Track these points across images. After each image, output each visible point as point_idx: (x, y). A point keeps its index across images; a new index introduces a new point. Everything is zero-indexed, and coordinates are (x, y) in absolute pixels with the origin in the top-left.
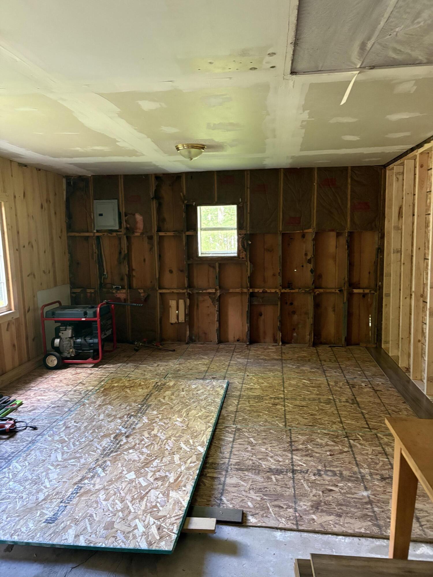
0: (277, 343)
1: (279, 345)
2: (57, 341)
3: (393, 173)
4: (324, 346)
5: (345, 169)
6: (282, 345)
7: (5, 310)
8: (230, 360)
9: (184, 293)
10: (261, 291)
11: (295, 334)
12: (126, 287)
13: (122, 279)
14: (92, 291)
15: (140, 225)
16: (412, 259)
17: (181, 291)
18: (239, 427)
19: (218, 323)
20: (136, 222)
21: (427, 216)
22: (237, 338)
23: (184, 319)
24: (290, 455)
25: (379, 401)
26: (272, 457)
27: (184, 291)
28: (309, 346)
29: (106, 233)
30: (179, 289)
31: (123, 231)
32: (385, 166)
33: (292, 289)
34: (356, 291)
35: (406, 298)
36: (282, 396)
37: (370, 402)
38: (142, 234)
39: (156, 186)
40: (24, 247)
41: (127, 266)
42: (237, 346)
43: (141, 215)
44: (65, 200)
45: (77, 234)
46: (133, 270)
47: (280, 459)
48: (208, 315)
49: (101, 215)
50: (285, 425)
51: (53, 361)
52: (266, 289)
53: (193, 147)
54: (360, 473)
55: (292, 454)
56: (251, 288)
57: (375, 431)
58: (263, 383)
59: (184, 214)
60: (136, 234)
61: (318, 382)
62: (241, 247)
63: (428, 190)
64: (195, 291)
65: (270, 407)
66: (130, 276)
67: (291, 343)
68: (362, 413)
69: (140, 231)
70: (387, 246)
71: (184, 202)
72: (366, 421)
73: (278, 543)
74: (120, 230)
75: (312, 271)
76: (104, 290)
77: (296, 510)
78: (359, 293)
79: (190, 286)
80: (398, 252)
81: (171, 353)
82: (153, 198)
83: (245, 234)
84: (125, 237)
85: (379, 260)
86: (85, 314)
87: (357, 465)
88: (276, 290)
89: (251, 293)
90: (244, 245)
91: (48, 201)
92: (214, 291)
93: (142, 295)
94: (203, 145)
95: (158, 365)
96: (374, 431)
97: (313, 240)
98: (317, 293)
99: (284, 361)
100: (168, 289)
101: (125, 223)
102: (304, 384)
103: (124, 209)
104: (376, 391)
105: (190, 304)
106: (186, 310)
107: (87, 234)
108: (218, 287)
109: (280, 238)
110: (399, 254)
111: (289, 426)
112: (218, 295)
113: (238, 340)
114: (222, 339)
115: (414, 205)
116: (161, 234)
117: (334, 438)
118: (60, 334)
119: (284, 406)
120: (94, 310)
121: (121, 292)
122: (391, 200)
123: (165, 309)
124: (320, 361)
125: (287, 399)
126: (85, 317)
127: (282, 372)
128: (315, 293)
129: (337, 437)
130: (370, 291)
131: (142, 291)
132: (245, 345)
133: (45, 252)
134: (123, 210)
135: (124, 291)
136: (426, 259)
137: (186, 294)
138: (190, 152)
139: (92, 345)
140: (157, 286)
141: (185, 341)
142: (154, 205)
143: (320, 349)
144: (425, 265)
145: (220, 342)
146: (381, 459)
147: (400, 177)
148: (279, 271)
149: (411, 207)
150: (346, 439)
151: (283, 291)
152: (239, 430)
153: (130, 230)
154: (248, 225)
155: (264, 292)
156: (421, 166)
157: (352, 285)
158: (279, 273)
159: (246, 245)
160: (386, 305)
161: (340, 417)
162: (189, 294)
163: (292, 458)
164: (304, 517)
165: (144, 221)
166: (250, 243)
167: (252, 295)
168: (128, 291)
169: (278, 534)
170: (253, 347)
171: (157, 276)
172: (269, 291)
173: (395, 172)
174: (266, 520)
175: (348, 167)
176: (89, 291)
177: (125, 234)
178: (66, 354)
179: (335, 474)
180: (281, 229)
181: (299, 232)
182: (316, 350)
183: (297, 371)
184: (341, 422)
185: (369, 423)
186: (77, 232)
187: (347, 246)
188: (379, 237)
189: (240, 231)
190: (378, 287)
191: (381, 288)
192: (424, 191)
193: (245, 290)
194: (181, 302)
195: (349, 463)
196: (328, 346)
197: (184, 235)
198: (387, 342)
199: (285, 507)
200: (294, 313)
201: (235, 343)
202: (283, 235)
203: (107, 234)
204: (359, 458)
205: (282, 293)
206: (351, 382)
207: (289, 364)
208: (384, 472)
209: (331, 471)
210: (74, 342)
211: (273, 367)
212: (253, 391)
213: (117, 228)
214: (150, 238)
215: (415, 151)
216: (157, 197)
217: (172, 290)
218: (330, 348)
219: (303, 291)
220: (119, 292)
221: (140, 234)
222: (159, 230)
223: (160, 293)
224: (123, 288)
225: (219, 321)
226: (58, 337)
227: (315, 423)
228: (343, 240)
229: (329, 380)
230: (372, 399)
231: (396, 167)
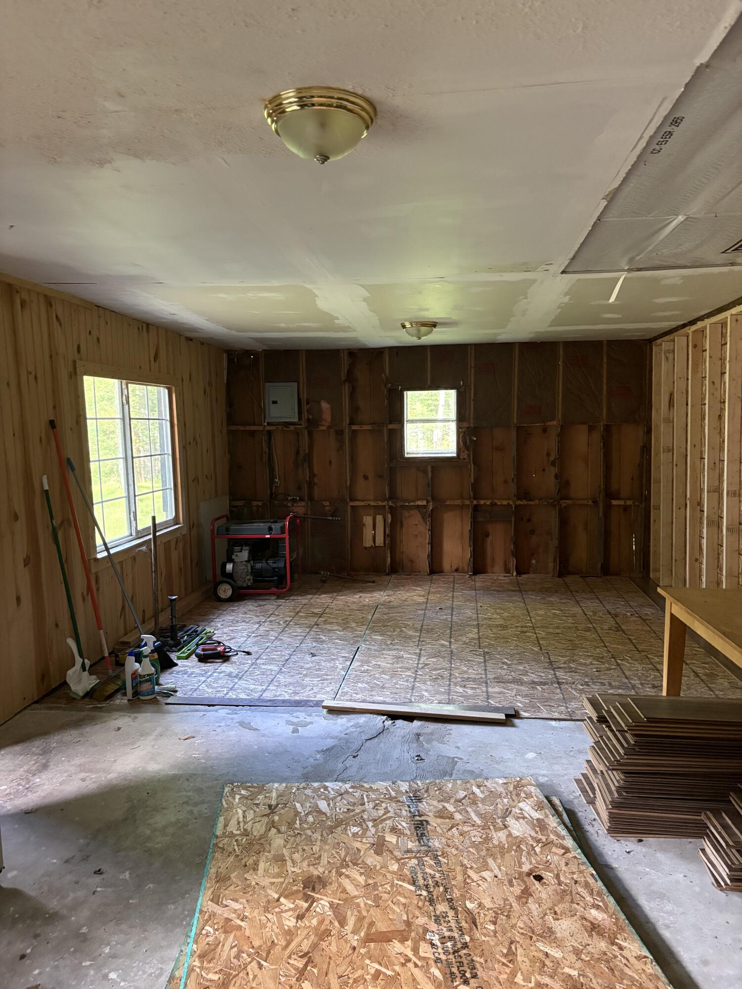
0: (509, 573)
1: (513, 576)
2: (229, 567)
3: (661, 350)
4: (573, 576)
5: (600, 343)
6: (516, 576)
7: (173, 524)
8: (453, 592)
9: (384, 506)
10: (488, 503)
11: (534, 561)
12: (306, 498)
13: (299, 488)
14: (260, 504)
15: (327, 416)
16: (686, 459)
17: (380, 503)
18: (486, 650)
19: (430, 546)
20: (321, 411)
21: (703, 406)
22: (454, 567)
23: (382, 541)
24: (552, 672)
25: (649, 629)
26: (532, 673)
27: (383, 504)
28: (553, 576)
29: (280, 427)
30: (377, 500)
31: (304, 424)
32: (650, 341)
33: (531, 500)
34: (614, 502)
35: (680, 508)
36: (531, 625)
37: (638, 629)
38: (329, 427)
39: (350, 365)
40: (190, 444)
41: (308, 470)
42: (456, 577)
43: (328, 402)
44: (225, 382)
45: (241, 428)
46: (314, 475)
47: (543, 675)
48: (416, 536)
49: (275, 402)
50: (541, 649)
51: (225, 591)
52: (496, 501)
53: (424, 324)
54: (630, 683)
55: (554, 671)
56: (475, 499)
57: (646, 653)
58: (503, 613)
59: (386, 401)
60: (322, 428)
61: (573, 612)
62: (462, 444)
63: (703, 376)
64: (400, 504)
65: (519, 634)
66: (311, 484)
67: (529, 573)
68: (629, 639)
69: (327, 424)
70: (655, 444)
71: (386, 386)
72: (634, 645)
73: (554, 728)
74: (300, 422)
75: (556, 476)
76: (276, 502)
77: (567, 708)
78: (619, 506)
79: (392, 496)
80: (669, 451)
81: (371, 584)
82: (345, 381)
83: (468, 428)
84: (306, 431)
85: (645, 462)
86: (270, 529)
87: (627, 678)
88: (509, 501)
89: (475, 506)
90: (466, 442)
91: (210, 384)
92: (425, 503)
93: (327, 508)
94: (436, 323)
95: (361, 597)
96: (643, 654)
97: (558, 435)
98: (563, 505)
99: (523, 592)
100: (363, 501)
101: (306, 413)
102: (554, 614)
103: (305, 395)
104: (644, 620)
105: (391, 522)
106: (387, 529)
107: (253, 428)
108: (430, 498)
109: (514, 433)
110: (671, 453)
111: (545, 649)
112: (431, 508)
113: (456, 570)
114: (435, 569)
115: (687, 392)
116: (354, 427)
117: (599, 658)
118: (233, 557)
119: (535, 633)
120: (281, 524)
121: (299, 504)
122: (659, 384)
123: (358, 527)
124: (571, 592)
125: (537, 628)
126: (270, 534)
127: (525, 603)
128: (561, 505)
129: (602, 658)
130: (634, 503)
131: (327, 503)
132: (468, 576)
133: (208, 451)
134: (304, 397)
135: (303, 504)
136: (702, 458)
137: (387, 507)
138: (419, 331)
139: (277, 570)
140: (348, 497)
141: (385, 571)
142: (346, 389)
143: (569, 579)
144: (702, 466)
145: (433, 572)
146: (652, 673)
147: (670, 356)
148: (513, 476)
149: (684, 395)
150: (612, 659)
151: (519, 502)
152: (487, 653)
153: (313, 423)
154: (472, 416)
155: (493, 505)
156: (695, 346)
157: (610, 495)
158: (513, 479)
159: (468, 442)
160: (655, 521)
161: (603, 642)
162: (391, 507)
163: (555, 674)
164: (577, 712)
165: (332, 411)
166: (475, 439)
167: (476, 508)
168: (309, 504)
169: (553, 723)
170: (480, 578)
171: (348, 484)
172: (499, 503)
173: (663, 349)
174: (538, 714)
175: (602, 341)
176: (254, 503)
177: (306, 428)
178: (240, 583)
179: (603, 684)
180: (515, 421)
181: (539, 424)
182: (564, 580)
183: (543, 602)
184: (606, 646)
185: (637, 646)
186: (241, 425)
187: (602, 444)
188: (644, 432)
189: (460, 423)
190: (644, 498)
191: (648, 499)
192: (699, 375)
193: (467, 502)
194: (379, 518)
195: (618, 677)
196: (578, 576)
197: (385, 429)
198: (657, 570)
199: (556, 706)
200: (532, 532)
201: (453, 574)
202: (518, 429)
203: (282, 428)
204: (627, 673)
205: (516, 506)
206: (613, 612)
207: (531, 595)
208: (655, 682)
209: (599, 682)
210: (252, 567)
211: (511, 598)
212: (492, 620)
213: (296, 420)
214: (340, 433)
215: (688, 327)
216: (350, 378)
217: (368, 503)
218: (581, 579)
219: (546, 503)
220: (295, 505)
221: (327, 428)
222: (352, 423)
223: (352, 507)
224: (302, 500)
225: (432, 543)
226: (231, 560)
227: (575, 647)
228: (597, 436)
229: (585, 610)
230: (640, 627)
231: (664, 344)
